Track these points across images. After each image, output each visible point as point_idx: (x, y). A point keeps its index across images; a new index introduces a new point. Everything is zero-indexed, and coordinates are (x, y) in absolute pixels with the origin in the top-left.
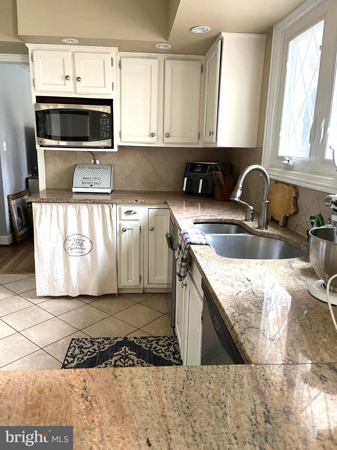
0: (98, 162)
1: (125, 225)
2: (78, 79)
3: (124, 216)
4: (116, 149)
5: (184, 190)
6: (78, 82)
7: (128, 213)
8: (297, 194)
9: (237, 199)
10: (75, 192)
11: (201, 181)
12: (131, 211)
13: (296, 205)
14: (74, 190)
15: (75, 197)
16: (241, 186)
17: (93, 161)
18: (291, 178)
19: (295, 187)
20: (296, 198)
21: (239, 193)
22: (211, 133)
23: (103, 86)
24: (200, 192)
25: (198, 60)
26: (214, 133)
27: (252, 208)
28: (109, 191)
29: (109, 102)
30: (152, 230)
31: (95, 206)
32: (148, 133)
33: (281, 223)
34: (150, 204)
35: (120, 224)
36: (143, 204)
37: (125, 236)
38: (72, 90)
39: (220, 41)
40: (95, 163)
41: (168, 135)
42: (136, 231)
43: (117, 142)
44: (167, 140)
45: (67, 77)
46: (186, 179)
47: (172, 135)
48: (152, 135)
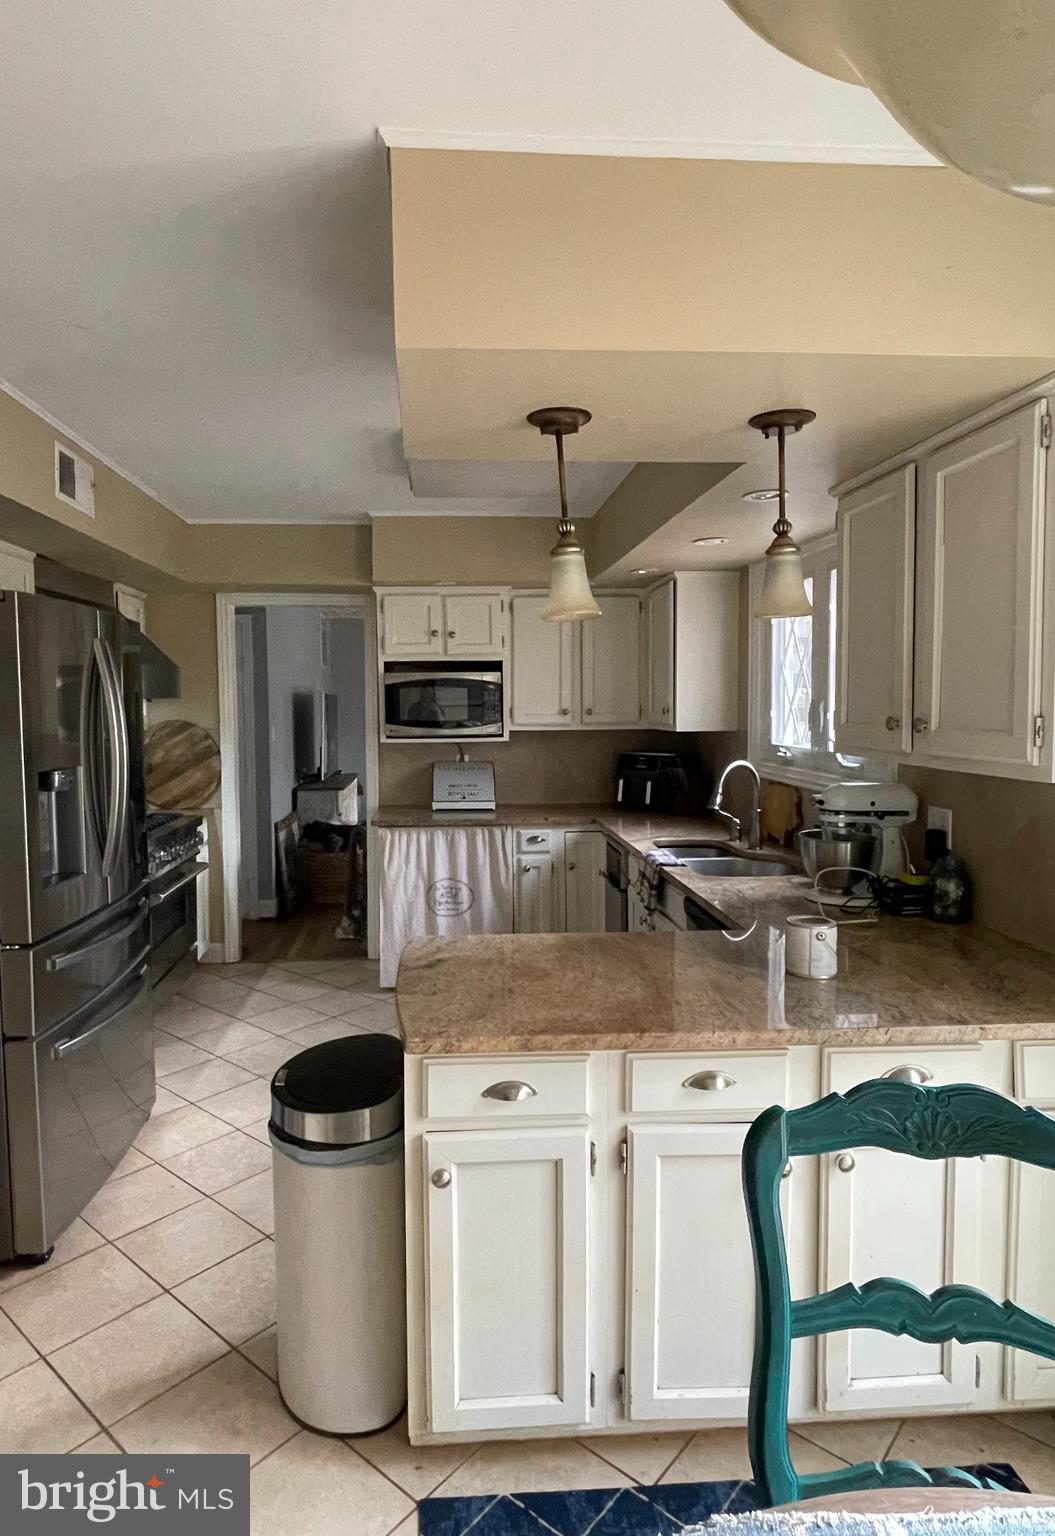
0: (467, 758)
1: (527, 860)
2: (451, 634)
3: (525, 847)
4: (506, 738)
5: (620, 799)
6: (449, 640)
7: (533, 840)
8: (800, 798)
9: (717, 808)
10: (437, 810)
11: (649, 784)
12: (537, 837)
13: (799, 813)
14: (435, 806)
15: (436, 817)
16: (720, 791)
17: (458, 757)
18: (791, 776)
19: (797, 789)
20: (799, 805)
21: (719, 799)
22: (665, 711)
23: (488, 641)
24: (648, 801)
25: (635, 596)
26: (670, 710)
27: (738, 821)
28: (492, 806)
29: (496, 666)
30: (571, 869)
31: (479, 831)
32: (557, 708)
33: (782, 842)
34: (568, 824)
35: (519, 860)
36: (557, 825)
37: (527, 878)
38: (441, 650)
39: (672, 582)
40: (462, 759)
41: (590, 712)
42: (546, 869)
43: (508, 727)
44: (587, 719)
45: (434, 633)
46: (621, 782)
47: (596, 710)
48: (564, 712)
